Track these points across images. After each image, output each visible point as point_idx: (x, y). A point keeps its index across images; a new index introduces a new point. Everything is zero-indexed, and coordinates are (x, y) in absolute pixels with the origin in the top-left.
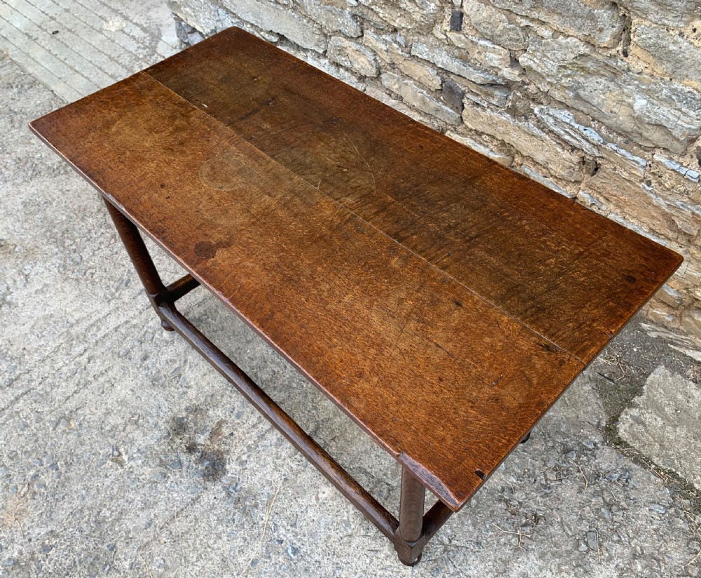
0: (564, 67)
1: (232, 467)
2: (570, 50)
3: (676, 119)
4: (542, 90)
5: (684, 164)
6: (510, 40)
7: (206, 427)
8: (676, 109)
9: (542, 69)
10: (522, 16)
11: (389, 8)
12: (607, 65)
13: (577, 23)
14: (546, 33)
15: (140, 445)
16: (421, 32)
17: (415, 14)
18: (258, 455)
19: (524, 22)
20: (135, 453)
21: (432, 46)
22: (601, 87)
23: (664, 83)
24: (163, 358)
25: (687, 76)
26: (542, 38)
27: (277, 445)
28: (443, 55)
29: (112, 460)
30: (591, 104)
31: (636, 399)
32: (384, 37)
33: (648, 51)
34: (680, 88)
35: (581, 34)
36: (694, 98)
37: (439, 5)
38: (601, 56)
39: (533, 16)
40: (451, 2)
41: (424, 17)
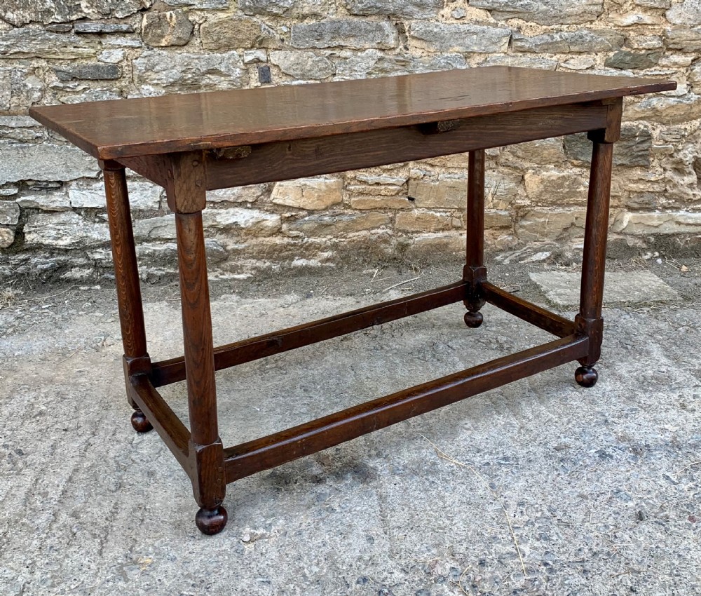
0: (369, 74)
1: (374, 462)
2: (371, 59)
6: (319, 71)
10: (324, 48)
13: (369, 37)
14: (348, 54)
17: (222, 83)
23: (439, 57)
25: (450, 46)
26: (346, 58)
33: (423, 39)
34: (449, 55)
35: (374, 44)
36: (460, 58)
37: (243, 67)
38: (391, 56)
39: (334, 45)
40: (258, 61)
41: (232, 82)
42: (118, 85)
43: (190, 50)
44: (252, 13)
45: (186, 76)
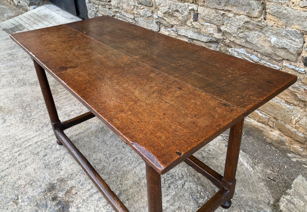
0: (240, 28)
1: (72, 210)
2: (242, 20)
3: (290, 44)
4: (231, 40)
5: (297, 66)
6: (217, 21)
7: (64, 189)
8: (290, 39)
9: (231, 31)
10: (221, 10)
11: (170, 17)
12: (258, 25)
13: (243, 8)
14: (231, 15)
15: (29, 195)
16: (182, 25)
17: (180, 17)
18: (87, 205)
19: (222, 12)
20: (26, 199)
21: (186, 29)
22: (256, 35)
23: (283, 29)
24: (53, 156)
25: (293, 24)
26: (230, 17)
27: (98, 200)
28: (191, 32)
29: (13, 202)
30: (252, 44)
31: (288, 191)
32: (168, 29)
33: (274, 16)
34: (290, 30)
35: (245, 13)
36: (297, 33)
38: (255, 21)
39: (226, 9)
40: (193, 10)
41: (183, 17)
42: (151, 9)
45: (169, 11)
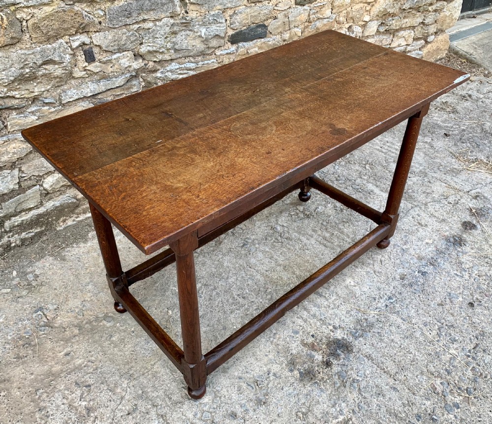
0: (166, 37)
1: (339, 335)
2: (166, 26)
4: (157, 61)
6: (131, 43)
8: (218, 23)
9: (156, 47)
10: (133, 24)
11: (23, 85)
12: (182, 23)
13: (164, 8)
14: (151, 24)
21: (77, 86)
22: (184, 37)
25: (214, 6)
26: (149, 29)
28: (89, 85)
30: (182, 50)
33: (197, 4)
34: (214, 13)
35: (168, 13)
37: (72, 52)
38: (177, 20)
39: (140, 20)
40: (83, 45)
41: (64, 68)
43: (23, 46)
44: (72, 3)
45: (24, 71)
